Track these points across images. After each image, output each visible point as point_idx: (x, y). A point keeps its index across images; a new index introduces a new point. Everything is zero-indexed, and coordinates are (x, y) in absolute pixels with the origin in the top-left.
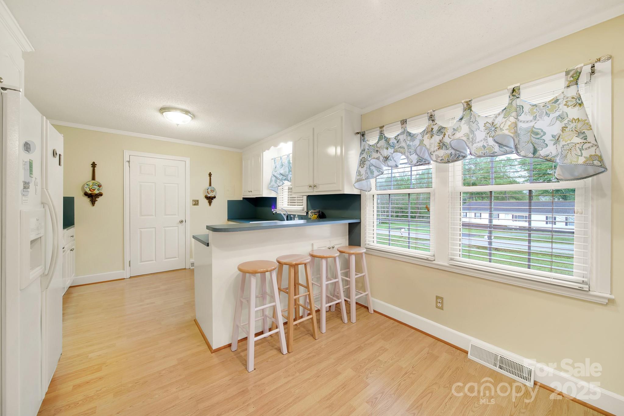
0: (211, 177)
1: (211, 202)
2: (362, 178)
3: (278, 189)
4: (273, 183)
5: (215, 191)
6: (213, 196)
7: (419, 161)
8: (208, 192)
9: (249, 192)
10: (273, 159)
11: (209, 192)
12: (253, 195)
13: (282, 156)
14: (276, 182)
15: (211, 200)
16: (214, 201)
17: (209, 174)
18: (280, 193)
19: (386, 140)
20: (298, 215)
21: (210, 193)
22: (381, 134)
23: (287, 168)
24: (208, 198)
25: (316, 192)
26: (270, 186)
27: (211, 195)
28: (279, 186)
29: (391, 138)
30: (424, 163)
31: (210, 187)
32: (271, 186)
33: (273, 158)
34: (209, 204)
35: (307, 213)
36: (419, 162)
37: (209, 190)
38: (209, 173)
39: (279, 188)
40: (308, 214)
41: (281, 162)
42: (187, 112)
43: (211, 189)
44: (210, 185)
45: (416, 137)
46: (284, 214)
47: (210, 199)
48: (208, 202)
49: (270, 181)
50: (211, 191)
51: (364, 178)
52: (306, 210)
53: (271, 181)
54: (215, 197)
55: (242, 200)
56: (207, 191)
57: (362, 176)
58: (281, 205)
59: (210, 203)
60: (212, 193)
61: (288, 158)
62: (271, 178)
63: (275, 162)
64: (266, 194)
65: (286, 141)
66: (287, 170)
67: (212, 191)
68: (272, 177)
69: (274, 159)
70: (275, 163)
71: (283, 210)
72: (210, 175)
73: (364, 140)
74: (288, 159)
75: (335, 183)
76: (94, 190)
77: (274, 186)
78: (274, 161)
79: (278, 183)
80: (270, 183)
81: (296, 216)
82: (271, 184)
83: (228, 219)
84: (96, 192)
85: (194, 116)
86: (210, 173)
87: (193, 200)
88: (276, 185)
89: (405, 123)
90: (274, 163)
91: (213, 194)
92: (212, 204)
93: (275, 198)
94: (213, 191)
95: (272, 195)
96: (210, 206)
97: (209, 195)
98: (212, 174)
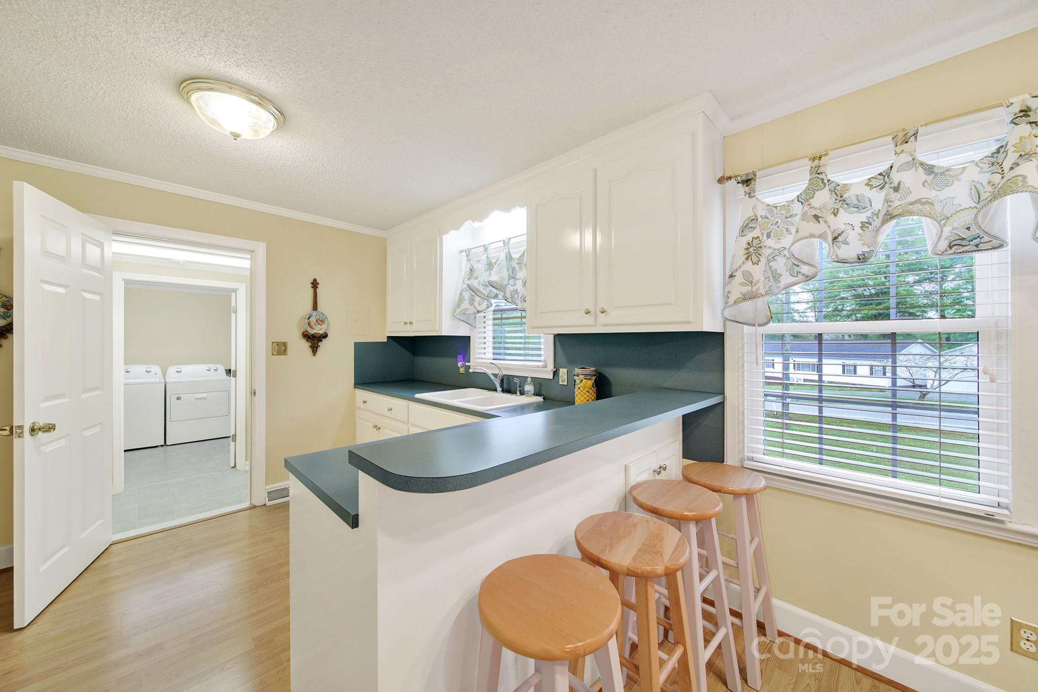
0: (318, 290)
1: (317, 347)
2: (758, 289)
3: (475, 318)
4: (466, 304)
5: (326, 322)
6: (321, 332)
7: (954, 243)
8: (309, 324)
9: (406, 323)
10: (463, 252)
11: (312, 324)
12: (413, 332)
13: (488, 243)
14: (472, 301)
15: (318, 342)
16: (323, 344)
17: (312, 283)
18: (480, 328)
19: (834, 191)
20: (531, 377)
21: (314, 327)
22: (817, 175)
23: (506, 270)
24: (309, 338)
25: (603, 325)
26: (458, 311)
27: (318, 330)
28: (478, 312)
29: (851, 184)
30: (975, 248)
31: (315, 313)
32: (463, 312)
33: (464, 248)
34: (313, 351)
35: (555, 373)
36: (956, 247)
37: (313, 320)
38: (312, 281)
39: (478, 315)
40: (558, 376)
41: (487, 256)
43: (318, 317)
44: (315, 307)
45: (957, 175)
46: (495, 375)
47: (314, 340)
48: (311, 346)
49: (459, 300)
50: (316, 321)
51: (762, 291)
52: (551, 367)
53: (461, 299)
54: (325, 336)
55: (386, 341)
56: (307, 321)
57: (757, 287)
58: (480, 353)
59: (314, 349)
60: (319, 327)
61: (506, 247)
62: (461, 294)
63: (470, 257)
64: (447, 327)
65: (507, 207)
66: (505, 274)
67: (320, 322)
68: (462, 291)
69: (468, 252)
70: (469, 260)
71: (493, 365)
72: (315, 284)
73: (752, 194)
74: (507, 250)
75: (670, 304)
77: (469, 312)
78: (467, 256)
79: (476, 304)
80: (458, 306)
81: (529, 380)
82: (463, 307)
83: (355, 384)
86: (315, 280)
87: (273, 343)
88: (472, 310)
89: (912, 139)
90: (466, 259)
91: (321, 330)
92: (320, 351)
93: (467, 339)
94: (322, 321)
95: (461, 331)
96: (314, 355)
97: (312, 332)
98: (318, 284)
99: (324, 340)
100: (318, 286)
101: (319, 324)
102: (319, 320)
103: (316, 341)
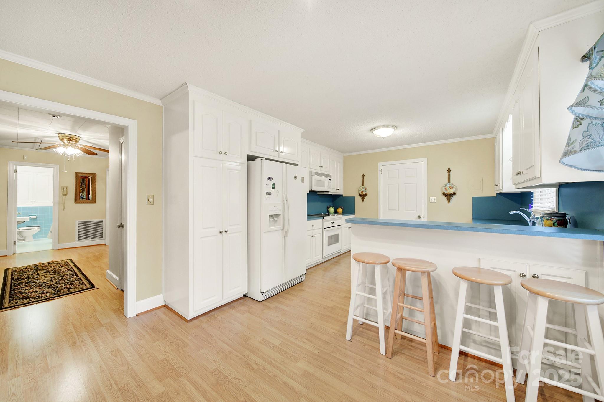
0: (451, 173)
1: (450, 199)
5: (455, 188)
11: (447, 189)
15: (451, 197)
16: (454, 198)
21: (448, 190)
24: (446, 195)
27: (451, 191)
31: (448, 184)
37: (447, 187)
42: (388, 126)
44: (449, 181)
48: (447, 199)
50: (449, 187)
54: (454, 194)
55: (496, 196)
56: (444, 188)
59: (449, 200)
67: (451, 188)
72: (449, 171)
76: (363, 192)
83: (473, 220)
84: (364, 193)
85: (395, 127)
86: (449, 169)
92: (452, 201)
94: (452, 187)
96: (449, 203)
97: (446, 192)
98: (451, 170)
99: (454, 196)
100: (448, 171)
101: (451, 189)
102: (451, 187)
103: (449, 197)
